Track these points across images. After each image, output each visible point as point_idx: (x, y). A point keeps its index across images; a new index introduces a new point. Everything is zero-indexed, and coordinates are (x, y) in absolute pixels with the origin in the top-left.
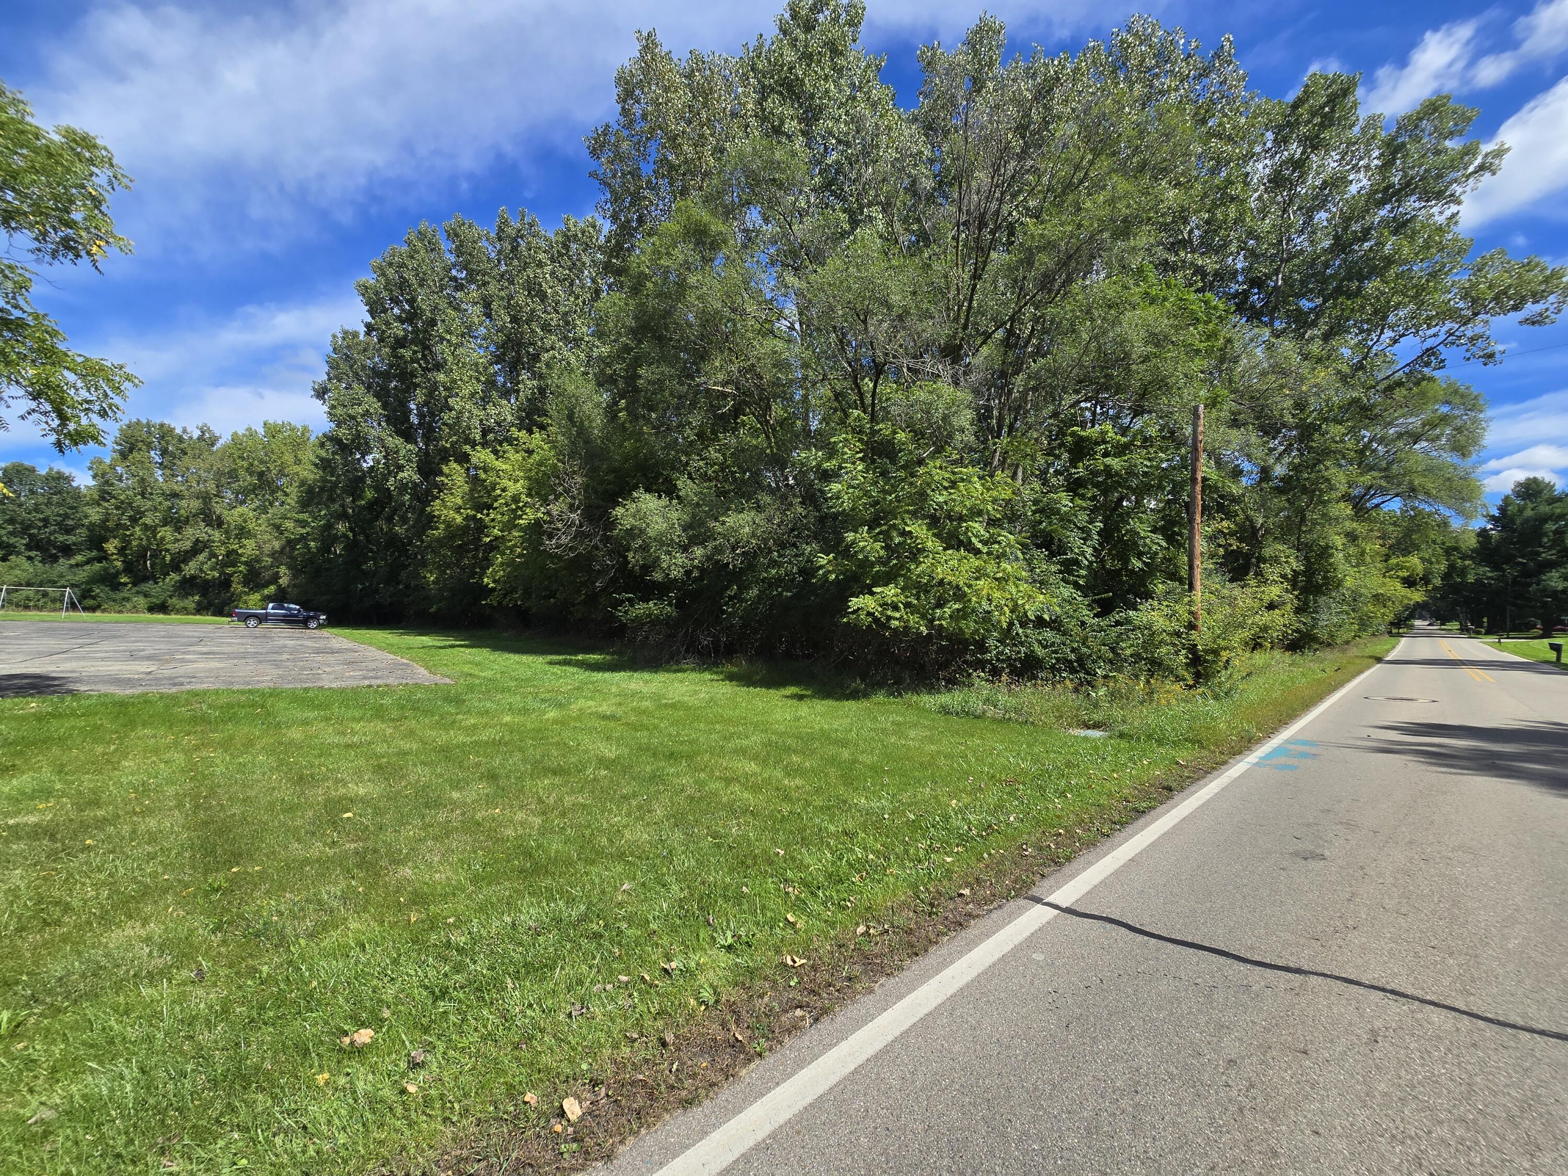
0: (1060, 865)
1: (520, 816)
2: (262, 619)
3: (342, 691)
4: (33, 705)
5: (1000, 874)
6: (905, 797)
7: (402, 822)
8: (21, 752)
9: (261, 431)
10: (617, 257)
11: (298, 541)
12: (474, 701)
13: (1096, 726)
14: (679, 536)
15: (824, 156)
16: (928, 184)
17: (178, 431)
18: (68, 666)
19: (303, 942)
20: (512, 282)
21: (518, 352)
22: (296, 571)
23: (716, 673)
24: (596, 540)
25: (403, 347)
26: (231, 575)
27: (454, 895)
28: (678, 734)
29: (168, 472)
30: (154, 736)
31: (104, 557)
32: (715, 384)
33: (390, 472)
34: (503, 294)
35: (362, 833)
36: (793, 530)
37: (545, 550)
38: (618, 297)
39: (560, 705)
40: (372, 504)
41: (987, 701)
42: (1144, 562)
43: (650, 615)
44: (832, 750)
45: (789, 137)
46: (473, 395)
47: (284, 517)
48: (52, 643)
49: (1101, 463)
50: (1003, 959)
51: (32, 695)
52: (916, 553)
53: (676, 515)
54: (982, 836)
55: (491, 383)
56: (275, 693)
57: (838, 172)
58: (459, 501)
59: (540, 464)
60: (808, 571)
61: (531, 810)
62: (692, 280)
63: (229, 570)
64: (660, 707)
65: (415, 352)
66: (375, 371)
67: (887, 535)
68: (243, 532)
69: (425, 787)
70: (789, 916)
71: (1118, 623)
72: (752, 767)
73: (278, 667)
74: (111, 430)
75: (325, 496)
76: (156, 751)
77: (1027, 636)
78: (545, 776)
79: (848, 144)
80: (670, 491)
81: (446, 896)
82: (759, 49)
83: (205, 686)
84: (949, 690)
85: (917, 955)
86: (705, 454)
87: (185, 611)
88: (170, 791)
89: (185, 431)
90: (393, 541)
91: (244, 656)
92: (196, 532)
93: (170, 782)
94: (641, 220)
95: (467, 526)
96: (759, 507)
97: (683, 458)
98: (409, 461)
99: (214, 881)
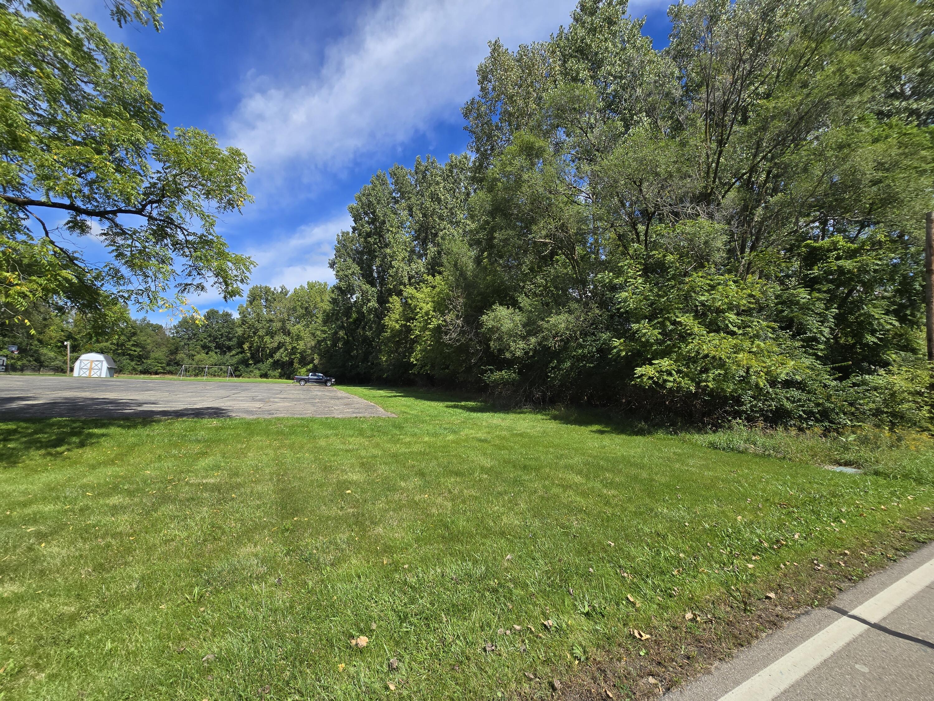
0: (855, 582)
1: (439, 500)
2: (307, 381)
3: (343, 419)
4: (215, 422)
5: (801, 584)
6: (698, 509)
7: (376, 498)
8: (210, 446)
9: (306, 287)
10: (479, 173)
11: (322, 341)
12: (408, 428)
13: (847, 464)
14: (521, 331)
15: (605, 89)
16: (678, 93)
17: (272, 289)
18: (229, 404)
19: (328, 568)
20: (423, 196)
21: (427, 233)
22: (321, 356)
23: (545, 415)
24: (471, 335)
25: (370, 237)
26: (294, 359)
27: (407, 549)
28: (526, 454)
29: (268, 310)
30: (261, 441)
31: (243, 352)
32: (541, 237)
33: (364, 303)
34: (418, 202)
35: (356, 504)
36: (592, 324)
37: (443, 342)
38: (481, 194)
39: (454, 432)
40: (356, 320)
41: (747, 441)
42: (878, 338)
43: (503, 379)
44: (634, 471)
45: (582, 82)
46: (403, 259)
47: (316, 329)
48: (222, 392)
49: (834, 265)
50: (825, 663)
51: (214, 418)
52: (684, 337)
53: (519, 318)
54: (774, 549)
55: (412, 252)
56: (313, 420)
57: (614, 97)
58: (398, 317)
59: (439, 293)
60: (604, 350)
61: (445, 497)
62: (525, 177)
63: (293, 357)
64: (514, 435)
65: (375, 239)
66: (357, 252)
67: (662, 325)
68: (299, 338)
69: (387, 478)
70: (629, 596)
71: (854, 385)
72: (578, 479)
73: (314, 406)
74: (246, 289)
75: (334, 318)
76: (262, 448)
77: (776, 394)
78: (451, 476)
79: (621, 78)
80: (514, 304)
81: (402, 549)
82: (560, 36)
83: (282, 415)
84: (714, 432)
85: (742, 646)
86: (534, 280)
87: (274, 377)
88: (267, 471)
89: (275, 289)
90: (365, 339)
91: (298, 400)
92: (280, 338)
93: (268, 466)
94: (492, 149)
95: (401, 330)
96: (570, 311)
97: (521, 284)
98: (373, 296)
99: (286, 524)
